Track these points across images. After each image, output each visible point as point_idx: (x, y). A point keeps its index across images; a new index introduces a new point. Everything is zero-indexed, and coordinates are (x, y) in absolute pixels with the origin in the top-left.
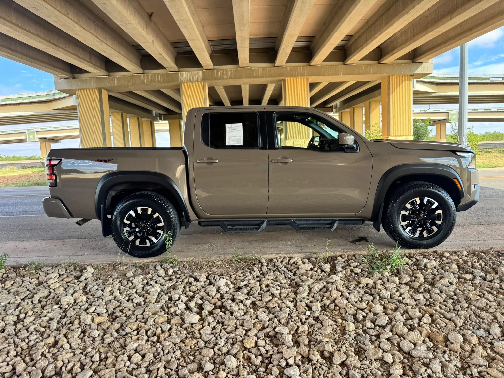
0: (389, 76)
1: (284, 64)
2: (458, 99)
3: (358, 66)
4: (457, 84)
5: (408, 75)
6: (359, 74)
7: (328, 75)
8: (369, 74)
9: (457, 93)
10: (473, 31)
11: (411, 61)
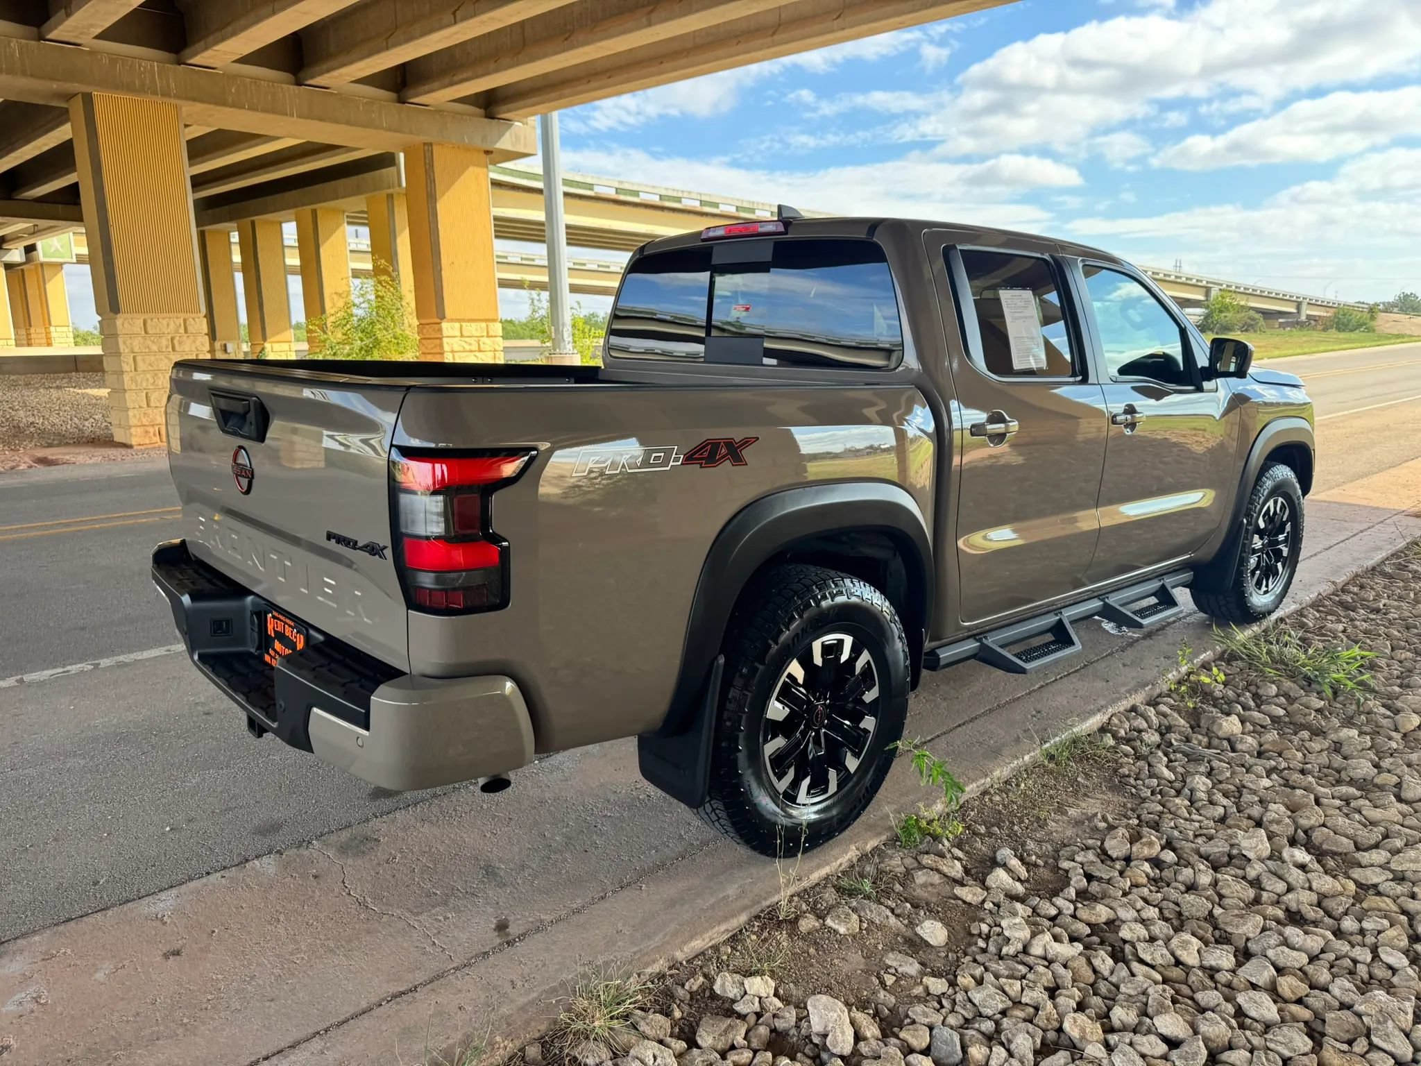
0: (431, 144)
1: (87, 40)
2: (543, 231)
3: (343, 98)
4: (540, 191)
5: (478, 151)
6: (348, 123)
7: (250, 109)
8: (377, 127)
9: (539, 215)
10: (666, 66)
11: (482, 111)
